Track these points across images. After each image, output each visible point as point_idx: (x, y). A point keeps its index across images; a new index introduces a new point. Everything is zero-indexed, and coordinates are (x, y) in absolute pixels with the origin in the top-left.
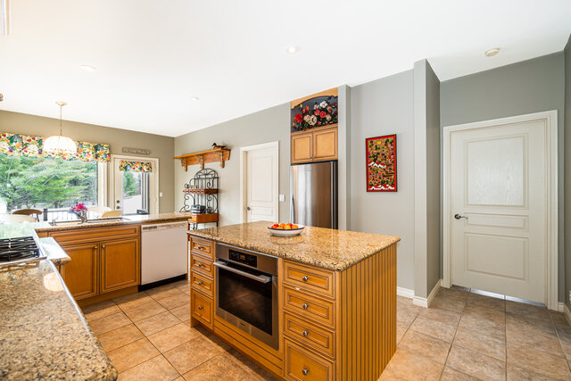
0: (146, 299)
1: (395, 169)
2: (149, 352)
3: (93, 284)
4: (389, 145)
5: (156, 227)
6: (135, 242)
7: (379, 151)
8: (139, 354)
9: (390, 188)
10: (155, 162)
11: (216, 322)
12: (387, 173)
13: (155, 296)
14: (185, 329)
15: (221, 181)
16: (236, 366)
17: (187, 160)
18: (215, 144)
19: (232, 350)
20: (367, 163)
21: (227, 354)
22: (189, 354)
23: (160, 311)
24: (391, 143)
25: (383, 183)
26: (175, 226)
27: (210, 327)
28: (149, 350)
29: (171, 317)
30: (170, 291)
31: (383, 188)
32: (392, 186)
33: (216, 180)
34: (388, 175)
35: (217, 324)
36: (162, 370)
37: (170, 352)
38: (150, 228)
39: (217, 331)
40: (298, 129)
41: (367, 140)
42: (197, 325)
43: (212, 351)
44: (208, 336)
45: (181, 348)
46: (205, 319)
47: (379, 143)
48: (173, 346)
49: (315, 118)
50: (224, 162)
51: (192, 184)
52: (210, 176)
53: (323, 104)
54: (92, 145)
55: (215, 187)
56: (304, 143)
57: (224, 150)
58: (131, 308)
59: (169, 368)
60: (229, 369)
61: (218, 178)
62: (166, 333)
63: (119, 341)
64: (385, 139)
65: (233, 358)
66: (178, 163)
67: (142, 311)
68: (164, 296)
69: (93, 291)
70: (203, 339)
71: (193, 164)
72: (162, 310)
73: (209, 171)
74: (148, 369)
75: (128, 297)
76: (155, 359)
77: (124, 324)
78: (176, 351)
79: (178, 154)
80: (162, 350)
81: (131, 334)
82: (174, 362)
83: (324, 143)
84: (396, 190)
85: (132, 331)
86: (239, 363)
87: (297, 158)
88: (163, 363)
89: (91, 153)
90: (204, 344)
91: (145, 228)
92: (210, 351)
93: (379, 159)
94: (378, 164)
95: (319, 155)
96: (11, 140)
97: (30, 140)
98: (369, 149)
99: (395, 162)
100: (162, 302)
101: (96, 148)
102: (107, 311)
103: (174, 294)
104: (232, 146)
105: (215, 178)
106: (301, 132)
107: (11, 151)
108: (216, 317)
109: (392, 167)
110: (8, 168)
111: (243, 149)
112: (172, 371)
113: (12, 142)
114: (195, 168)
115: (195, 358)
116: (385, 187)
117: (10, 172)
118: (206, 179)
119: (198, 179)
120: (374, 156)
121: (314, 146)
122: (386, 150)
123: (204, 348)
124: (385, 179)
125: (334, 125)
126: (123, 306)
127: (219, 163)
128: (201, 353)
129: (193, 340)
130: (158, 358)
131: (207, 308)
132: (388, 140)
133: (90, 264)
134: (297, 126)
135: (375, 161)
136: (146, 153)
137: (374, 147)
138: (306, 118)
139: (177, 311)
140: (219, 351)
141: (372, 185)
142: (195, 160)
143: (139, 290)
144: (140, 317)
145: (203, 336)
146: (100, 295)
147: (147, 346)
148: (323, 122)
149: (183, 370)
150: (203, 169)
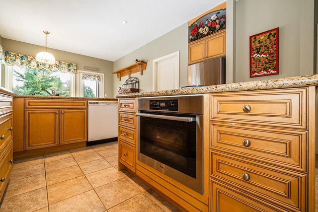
0: (90, 151)
1: (278, 56)
2: (84, 187)
3: (55, 137)
4: (272, 38)
5: (98, 103)
6: (84, 112)
7: (262, 44)
8: (76, 187)
9: (272, 72)
10: (102, 75)
11: (137, 166)
12: (269, 60)
13: (96, 149)
14: (114, 171)
15: (141, 84)
16: (156, 205)
17: (121, 73)
18: (137, 60)
19: (151, 190)
20: (251, 55)
21: (147, 194)
22: (116, 191)
23: (98, 158)
24: (274, 36)
25: (265, 69)
26: (111, 104)
27: (133, 170)
28: (85, 185)
29: (105, 163)
30: (107, 147)
31: (265, 73)
32: (274, 70)
33: (137, 84)
34: (270, 62)
35: (138, 167)
36: (91, 203)
37: (100, 188)
38: (94, 103)
39: (138, 173)
40: (194, 40)
41: (251, 37)
42: (123, 169)
43: (134, 190)
44: (131, 177)
45: (109, 186)
46: (129, 164)
47: (262, 37)
48: (103, 183)
49: (208, 28)
50: (142, 71)
51: (124, 87)
52: (134, 82)
53: (213, 17)
54: (67, 64)
55: (137, 88)
56: (199, 49)
57: (142, 64)
58: (79, 155)
59: (97, 202)
60: (149, 207)
61: (138, 82)
62: (100, 173)
63: (64, 177)
64: (268, 34)
65: (152, 197)
66: (116, 76)
67: (86, 157)
68: (103, 150)
69: (55, 142)
70: (127, 180)
71: (124, 76)
72: (100, 157)
73: (133, 79)
74: (80, 201)
75: (79, 149)
76: (88, 193)
77: (71, 165)
78: (105, 188)
79: (116, 70)
80: (94, 185)
81: (75, 172)
82: (102, 197)
83: (213, 46)
84: (278, 73)
85: (75, 170)
86: (158, 202)
87: (192, 60)
88: (93, 197)
89: (66, 68)
90: (128, 184)
91: (90, 103)
92: (133, 190)
93: (261, 50)
94: (261, 54)
95: (210, 55)
96: (22, 58)
97: (32, 59)
98: (253, 44)
99: (277, 51)
100: (100, 153)
101: (69, 66)
102: (63, 156)
103: (109, 149)
104: (147, 61)
105: (136, 82)
106: (196, 41)
107: (22, 65)
108: (138, 161)
109: (275, 55)
110: (35, 90)
111: (155, 61)
112: (100, 204)
113: (22, 59)
114: (125, 78)
115: (119, 195)
116: (267, 71)
117: (36, 92)
118: (131, 83)
119: (127, 84)
120: (257, 49)
121: (206, 49)
122: (268, 42)
123: (128, 187)
124: (267, 65)
125: (223, 31)
126: (74, 154)
127: (140, 72)
128: (125, 191)
129: (120, 180)
130: (90, 192)
131: (130, 155)
132: (271, 34)
133: (53, 123)
134: (193, 38)
135: (258, 53)
136: (97, 70)
137: (257, 42)
138: (200, 30)
139: (110, 159)
140: (140, 191)
141: (255, 72)
142: (125, 73)
143: (87, 145)
144: (83, 161)
145: (128, 178)
146: (60, 146)
147: (84, 182)
148: (213, 31)
149: (109, 204)
150: (130, 78)
